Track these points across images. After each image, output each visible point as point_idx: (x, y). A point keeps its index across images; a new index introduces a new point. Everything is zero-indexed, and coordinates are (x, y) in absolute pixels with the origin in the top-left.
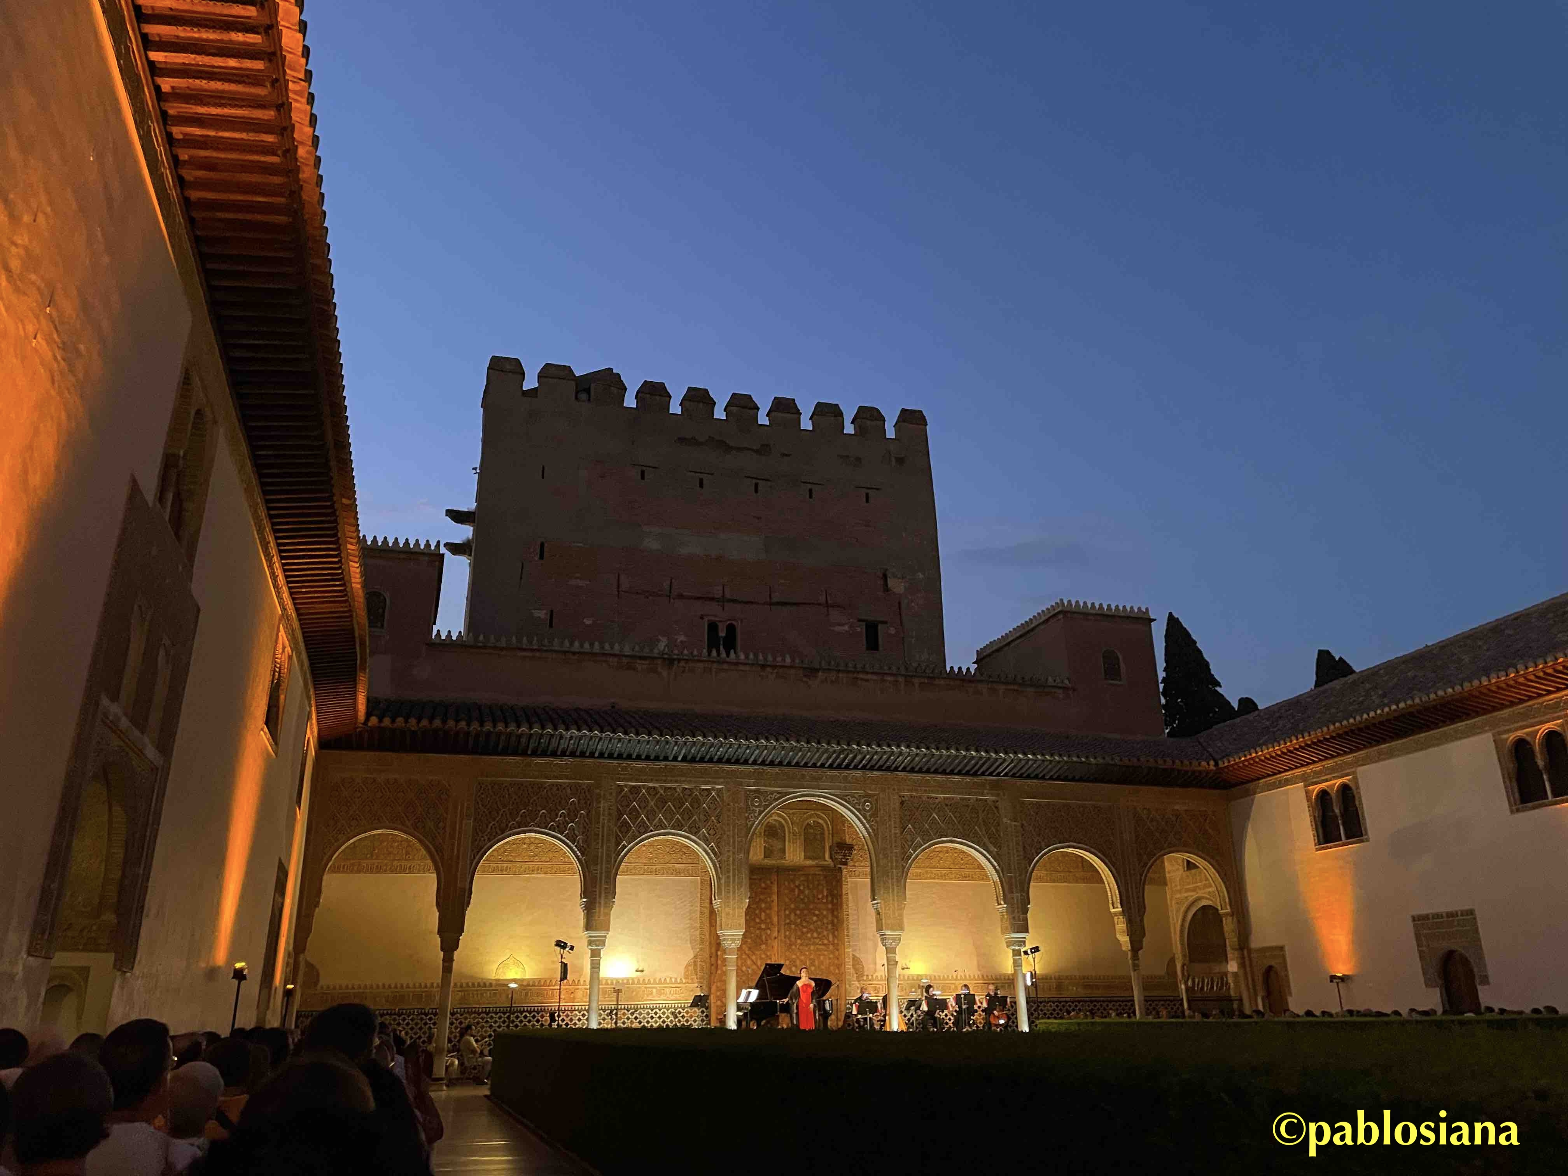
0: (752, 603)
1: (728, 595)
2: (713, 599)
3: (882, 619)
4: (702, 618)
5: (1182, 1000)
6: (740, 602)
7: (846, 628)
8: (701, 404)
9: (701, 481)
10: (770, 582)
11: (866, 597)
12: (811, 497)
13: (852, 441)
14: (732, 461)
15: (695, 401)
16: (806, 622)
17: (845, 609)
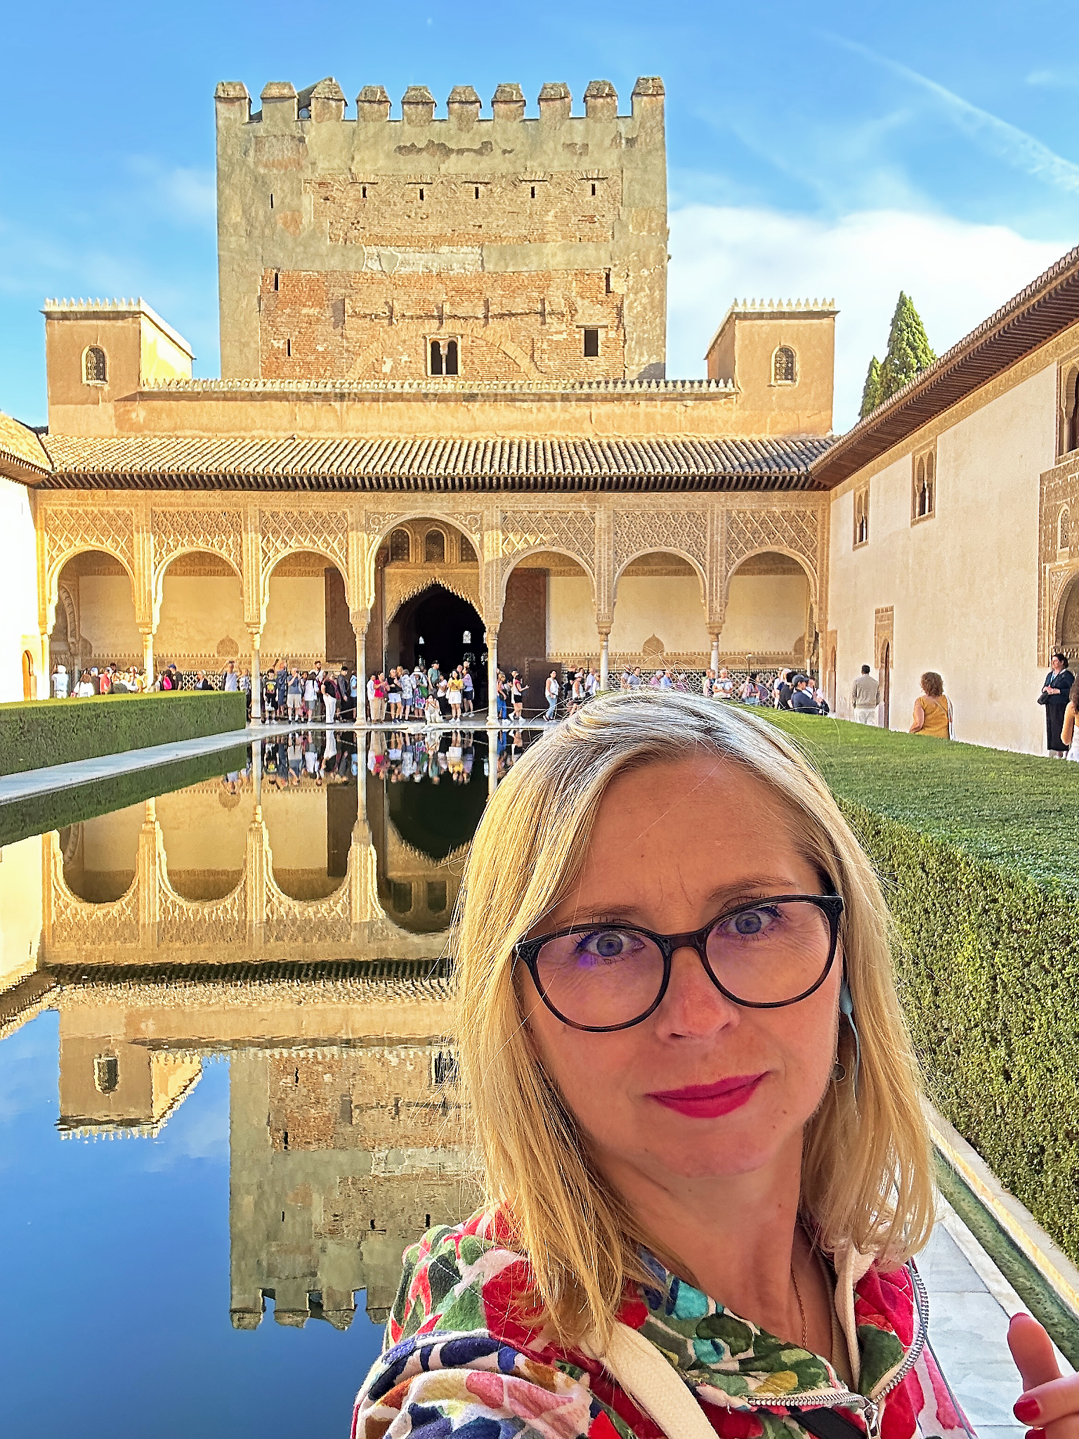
0: (470, 318)
1: (448, 312)
2: (433, 317)
3: (601, 324)
4: (424, 337)
6: (458, 318)
7: (565, 336)
8: (420, 106)
9: (421, 191)
10: (488, 294)
11: (586, 302)
12: (533, 196)
13: (579, 125)
14: (453, 165)
15: (413, 103)
16: (523, 333)
17: (563, 316)
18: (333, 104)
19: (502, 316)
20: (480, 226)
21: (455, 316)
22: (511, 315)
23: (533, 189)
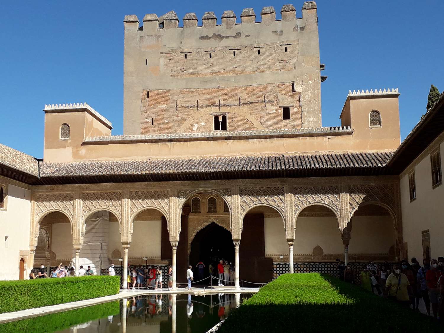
0: (232, 105)
1: (221, 103)
3: (290, 105)
4: (211, 114)
6: (227, 106)
7: (274, 111)
8: (210, 20)
9: (210, 55)
10: (240, 95)
11: (284, 96)
12: (259, 54)
13: (279, 23)
14: (224, 43)
15: (207, 19)
16: (256, 111)
17: (273, 102)
18: (173, 21)
19: (246, 104)
20: (236, 67)
21: (225, 105)
22: (251, 103)
23: (259, 51)
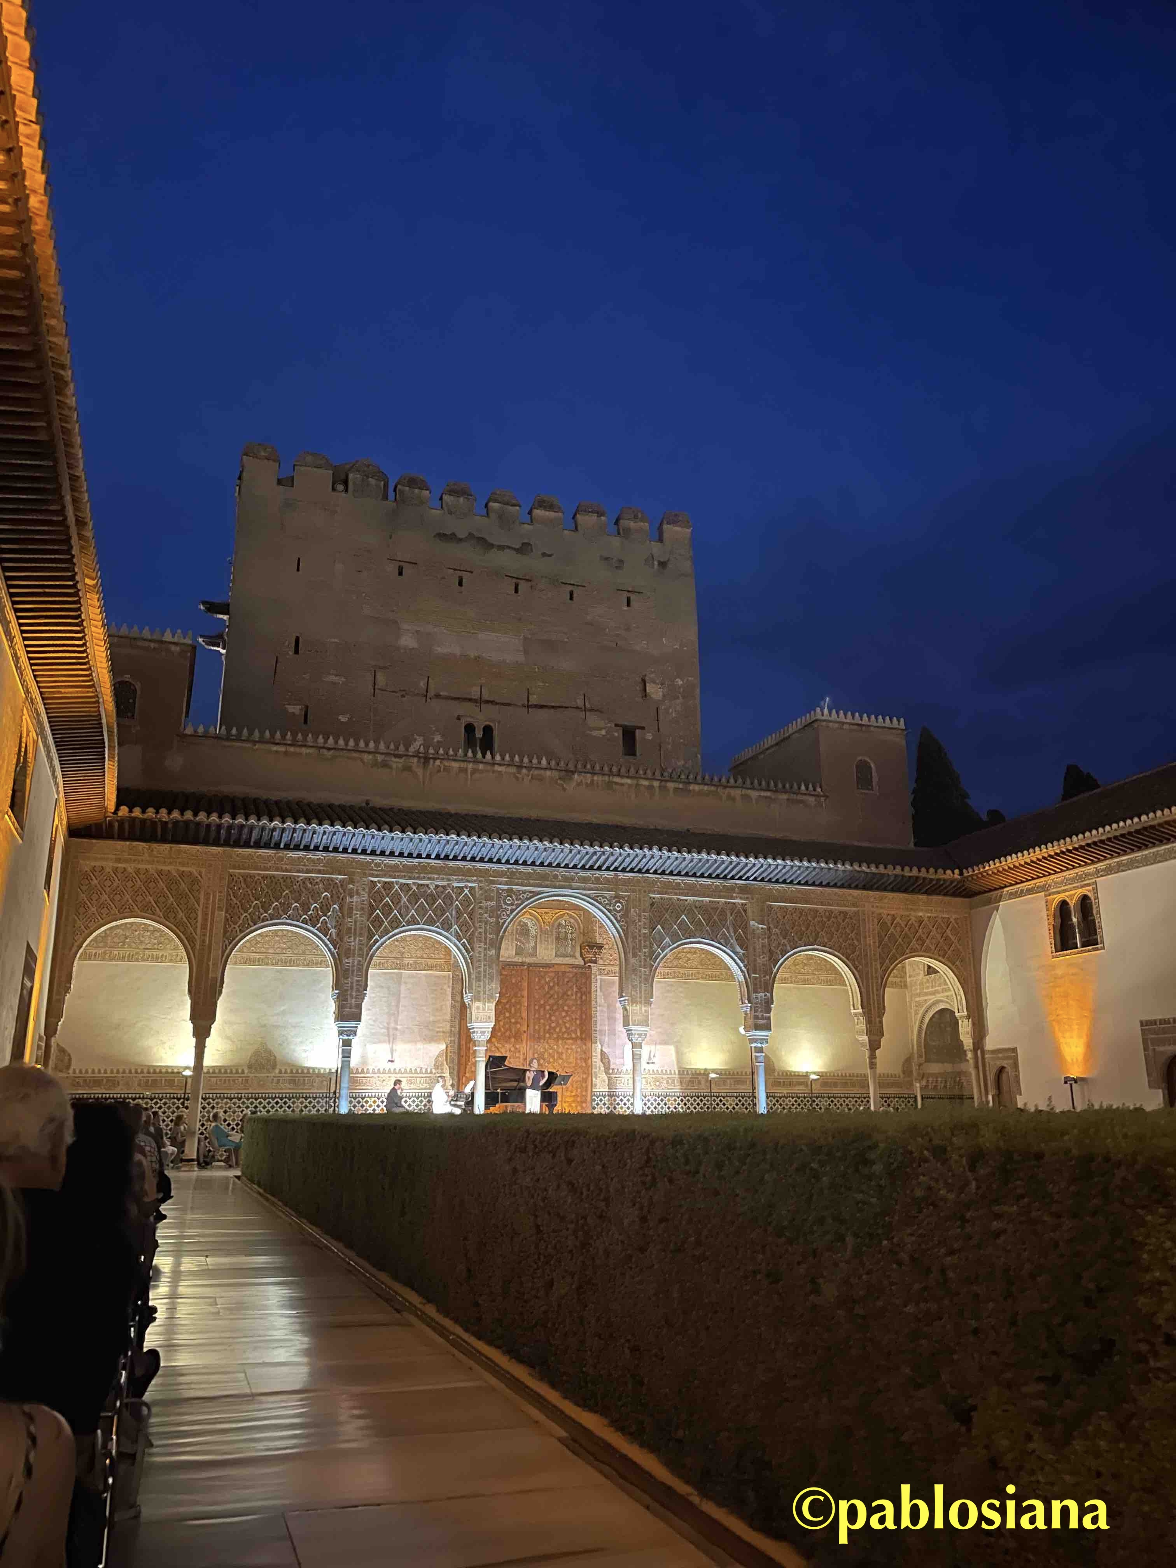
0: (509, 705)
1: (486, 696)
2: (470, 700)
3: (640, 725)
4: (459, 718)
5: (916, 1098)
6: (497, 704)
7: (603, 732)
8: (462, 499)
9: (460, 578)
10: (528, 684)
13: (616, 543)
14: (494, 559)
15: (455, 496)
16: (564, 725)
17: (603, 713)
18: (374, 482)
19: (542, 707)
20: (520, 619)
21: (492, 702)
22: (553, 707)
23: (572, 593)
